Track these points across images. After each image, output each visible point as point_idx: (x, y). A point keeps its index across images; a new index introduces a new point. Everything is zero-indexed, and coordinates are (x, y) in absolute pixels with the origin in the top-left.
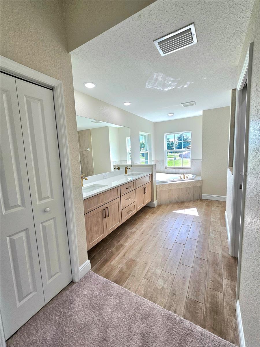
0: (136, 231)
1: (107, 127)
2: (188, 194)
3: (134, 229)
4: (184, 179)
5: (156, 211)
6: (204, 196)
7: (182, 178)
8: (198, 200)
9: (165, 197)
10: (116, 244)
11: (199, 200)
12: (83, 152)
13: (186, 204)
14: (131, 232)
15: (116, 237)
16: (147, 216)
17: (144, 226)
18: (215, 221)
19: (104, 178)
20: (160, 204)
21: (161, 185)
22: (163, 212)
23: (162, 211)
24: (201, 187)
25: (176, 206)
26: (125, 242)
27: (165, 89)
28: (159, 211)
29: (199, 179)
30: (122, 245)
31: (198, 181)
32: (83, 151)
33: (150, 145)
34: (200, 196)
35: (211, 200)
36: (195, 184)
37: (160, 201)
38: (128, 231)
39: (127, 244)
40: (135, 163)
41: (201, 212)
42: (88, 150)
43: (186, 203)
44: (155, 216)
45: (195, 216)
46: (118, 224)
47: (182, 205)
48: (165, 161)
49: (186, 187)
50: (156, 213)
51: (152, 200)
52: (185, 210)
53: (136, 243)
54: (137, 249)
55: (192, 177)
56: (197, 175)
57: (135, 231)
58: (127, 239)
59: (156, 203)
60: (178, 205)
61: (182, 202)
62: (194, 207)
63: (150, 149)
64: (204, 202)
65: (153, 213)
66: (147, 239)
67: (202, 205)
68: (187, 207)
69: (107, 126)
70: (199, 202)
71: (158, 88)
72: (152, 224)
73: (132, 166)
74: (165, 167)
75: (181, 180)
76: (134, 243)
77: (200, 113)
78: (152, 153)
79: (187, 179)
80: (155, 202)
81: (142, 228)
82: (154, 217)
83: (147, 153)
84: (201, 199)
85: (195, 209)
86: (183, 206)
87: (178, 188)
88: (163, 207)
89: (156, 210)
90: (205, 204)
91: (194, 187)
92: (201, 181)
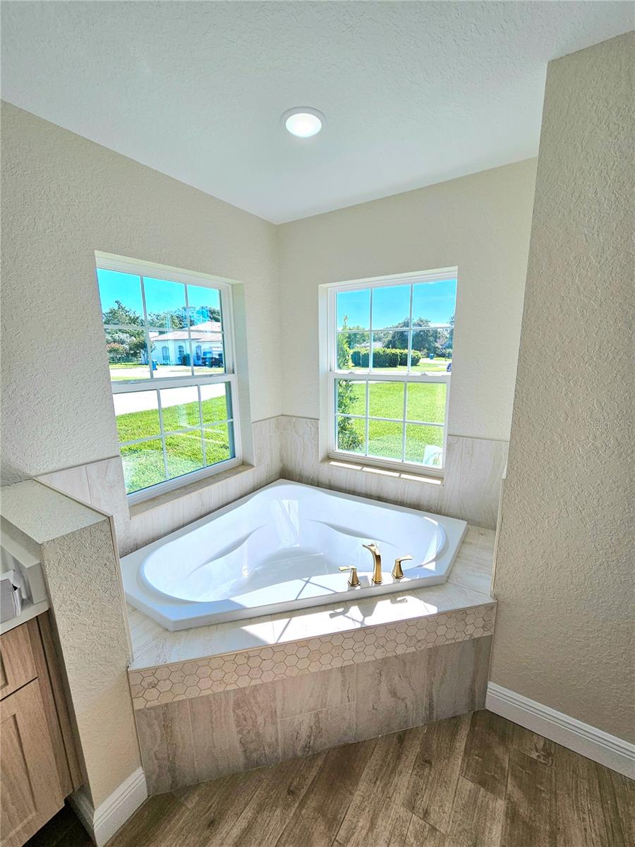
2: (394, 694)
4: (375, 590)
8: (456, 723)
21: (167, 667)
24: (482, 649)
31: (464, 612)
34: (476, 693)
36: (441, 630)
37: (171, 771)
49: (380, 656)
56: (471, 525)
79: (397, 586)
83: (230, 383)
84: (474, 717)
87: (314, 670)
91: (433, 652)
92: (489, 607)
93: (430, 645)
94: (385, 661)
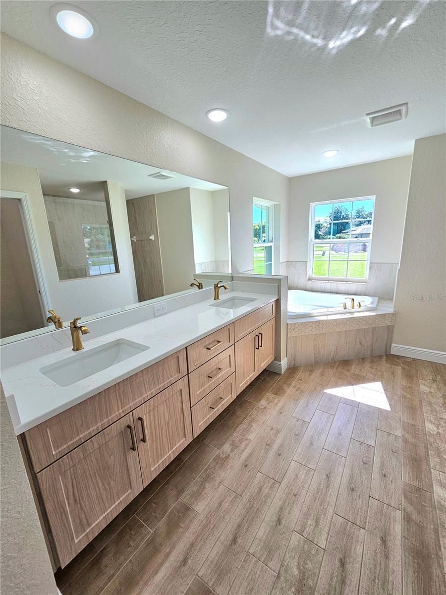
0: (231, 455)
1: (187, 190)
2: (361, 344)
3: (227, 447)
4: (353, 310)
5: (285, 387)
6: (397, 349)
7: (349, 305)
8: (380, 357)
9: (306, 350)
10: (173, 505)
11: (384, 358)
12: (143, 242)
13: (354, 369)
14: (218, 456)
15: (178, 471)
16: (263, 403)
17: (251, 436)
18: (438, 433)
19: (156, 314)
20: (295, 364)
21: (298, 323)
22: (302, 391)
23: (299, 388)
24: (390, 329)
25: (330, 372)
26: (197, 495)
27: (331, 45)
28: (291, 388)
29: (388, 308)
30: (186, 509)
31: (385, 315)
32: (142, 240)
33: (277, 228)
34: (388, 347)
35: (414, 360)
36: (377, 321)
37: (294, 360)
38: (213, 453)
39: (201, 507)
40: (240, 272)
41: (396, 397)
42: (151, 238)
43: (353, 367)
44: (281, 402)
45: (380, 411)
46: (181, 444)
47: (344, 371)
48: (308, 263)
49: (357, 328)
50: (285, 392)
51: (277, 358)
52: (354, 386)
53: (226, 505)
54: (225, 532)
55: (372, 303)
56: (380, 298)
57: (229, 455)
58: (202, 486)
59: (284, 363)
60: (337, 368)
61: (344, 361)
62: (374, 380)
63: (276, 239)
64: (397, 364)
65: (278, 392)
66: (256, 491)
67: (393, 373)
68: (358, 379)
69: (187, 188)
70: (384, 365)
71: (308, 37)
72: (272, 429)
73: (232, 278)
74: (307, 278)
75: (345, 311)
76: (220, 504)
77: (408, 147)
78: (281, 249)
79: (360, 310)
80: (282, 363)
81: (247, 445)
82: (280, 405)
83: (271, 246)
84: (387, 356)
85: (378, 386)
86: (347, 373)
87: (337, 330)
88: (300, 374)
89: (285, 383)
90: (399, 370)
91: (374, 329)
92: (393, 314)
93: (373, 326)
94: (359, 330)
